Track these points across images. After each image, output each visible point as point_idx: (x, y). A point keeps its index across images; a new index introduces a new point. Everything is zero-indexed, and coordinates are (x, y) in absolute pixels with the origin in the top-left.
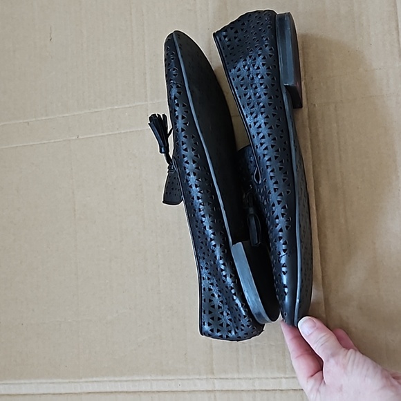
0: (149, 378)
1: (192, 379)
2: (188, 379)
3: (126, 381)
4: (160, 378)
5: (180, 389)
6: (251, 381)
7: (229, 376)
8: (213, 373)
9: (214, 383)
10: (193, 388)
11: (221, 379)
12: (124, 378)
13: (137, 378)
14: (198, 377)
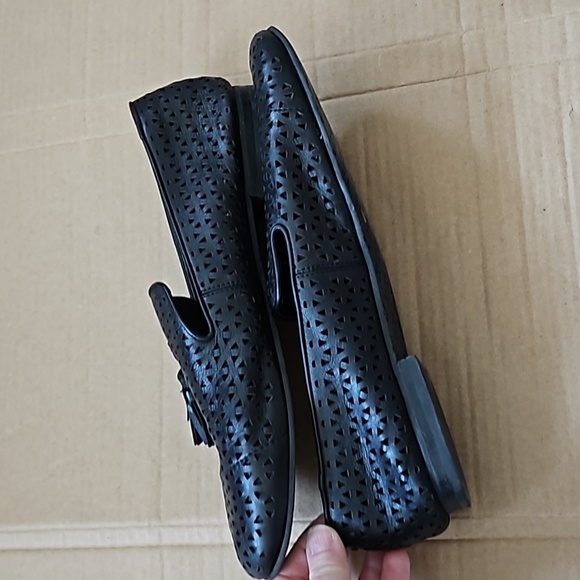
0: (61, 526)
1: (127, 528)
2: (121, 528)
3: (26, 532)
4: (77, 525)
5: (108, 543)
6: (217, 530)
7: (184, 521)
8: (159, 518)
9: (159, 534)
10: (128, 542)
11: (170, 526)
12: (24, 527)
13: (43, 527)
14: (135, 524)
